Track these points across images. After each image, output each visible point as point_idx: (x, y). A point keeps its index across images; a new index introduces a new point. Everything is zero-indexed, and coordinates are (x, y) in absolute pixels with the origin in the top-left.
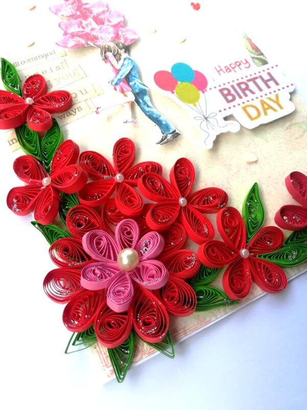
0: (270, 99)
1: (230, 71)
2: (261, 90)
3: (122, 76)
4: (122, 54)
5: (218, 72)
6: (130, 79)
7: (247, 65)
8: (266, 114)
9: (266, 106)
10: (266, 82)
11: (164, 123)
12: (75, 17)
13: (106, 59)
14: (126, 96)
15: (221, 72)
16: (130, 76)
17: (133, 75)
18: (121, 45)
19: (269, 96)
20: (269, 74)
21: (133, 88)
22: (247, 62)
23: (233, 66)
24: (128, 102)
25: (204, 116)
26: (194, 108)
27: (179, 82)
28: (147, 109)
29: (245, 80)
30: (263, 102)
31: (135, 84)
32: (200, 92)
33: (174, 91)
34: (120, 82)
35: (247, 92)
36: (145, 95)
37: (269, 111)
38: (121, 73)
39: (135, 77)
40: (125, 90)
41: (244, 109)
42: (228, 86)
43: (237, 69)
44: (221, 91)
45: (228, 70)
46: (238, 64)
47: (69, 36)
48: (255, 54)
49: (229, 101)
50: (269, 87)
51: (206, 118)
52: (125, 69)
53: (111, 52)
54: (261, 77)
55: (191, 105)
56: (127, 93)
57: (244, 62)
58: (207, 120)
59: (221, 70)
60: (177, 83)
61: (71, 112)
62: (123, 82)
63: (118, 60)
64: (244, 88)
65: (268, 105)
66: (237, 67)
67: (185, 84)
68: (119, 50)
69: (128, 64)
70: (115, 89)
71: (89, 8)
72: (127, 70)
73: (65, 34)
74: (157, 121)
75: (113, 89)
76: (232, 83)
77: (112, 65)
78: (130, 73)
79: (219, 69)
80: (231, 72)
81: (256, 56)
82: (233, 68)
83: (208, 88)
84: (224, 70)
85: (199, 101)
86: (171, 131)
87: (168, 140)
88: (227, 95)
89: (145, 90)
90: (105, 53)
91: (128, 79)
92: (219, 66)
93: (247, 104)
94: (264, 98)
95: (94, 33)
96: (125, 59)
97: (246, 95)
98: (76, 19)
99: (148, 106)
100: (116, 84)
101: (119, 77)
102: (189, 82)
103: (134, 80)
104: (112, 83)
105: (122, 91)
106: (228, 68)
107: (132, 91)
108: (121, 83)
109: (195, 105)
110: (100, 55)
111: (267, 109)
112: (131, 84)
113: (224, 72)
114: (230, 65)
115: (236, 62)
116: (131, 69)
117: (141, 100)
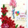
42: (21, 15)
60: (17, 13)
109: (17, 16)
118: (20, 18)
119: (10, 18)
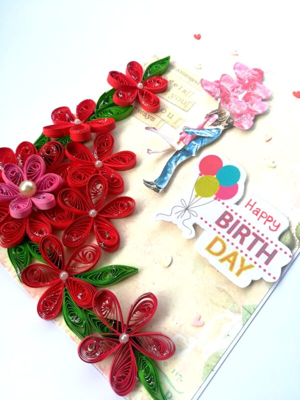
0: (243, 261)
1: (257, 215)
2: (250, 248)
3: (197, 133)
4: (221, 125)
5: (248, 204)
6: (198, 140)
7: (274, 228)
8: (222, 260)
9: (231, 259)
10: (262, 251)
11: (165, 178)
12: (242, 82)
13: (209, 116)
14: (178, 143)
15: (249, 207)
16: (201, 138)
17: (203, 140)
18: (231, 121)
19: (247, 259)
20: (275, 252)
21: (189, 145)
22: (278, 227)
23: (264, 215)
24: (173, 147)
25: (188, 207)
26: (194, 196)
27: (215, 176)
28: (173, 162)
29: (252, 231)
30: (235, 255)
31: (194, 145)
32: (214, 196)
33: (203, 175)
34: (191, 134)
35: (239, 237)
36: (186, 156)
37: (227, 264)
38: (201, 131)
39: (202, 143)
40: (184, 140)
41: (216, 239)
42: (236, 218)
43: (263, 220)
44: (226, 213)
45: (256, 213)
46: (270, 219)
47: (218, 84)
48: (296, 234)
49: (218, 223)
50: (258, 255)
51: (187, 209)
52: (206, 133)
53: (219, 117)
54: (266, 245)
55: (195, 193)
56: (182, 142)
57: (276, 224)
58: (186, 210)
59: (252, 206)
60: (213, 175)
61: (147, 116)
62: (192, 136)
63: (213, 125)
64: (242, 232)
65: (234, 260)
66: (265, 219)
67: (217, 181)
68: (225, 122)
69: (214, 133)
70: (181, 134)
71: (258, 87)
72: (206, 134)
73: (217, 82)
74: (165, 172)
75: (180, 132)
76: (242, 220)
77: (205, 123)
78: (204, 137)
79: (252, 203)
80: (255, 215)
81: (295, 235)
82: (261, 216)
83: (222, 201)
84: (254, 209)
85: (203, 198)
86: (160, 186)
87: (150, 186)
88: (225, 220)
89: (192, 154)
90: (216, 113)
91: (196, 138)
92: (255, 203)
93: (225, 240)
94: (240, 255)
95: (232, 99)
96: (217, 129)
97: (234, 237)
98: (239, 83)
99: (176, 162)
100: (187, 132)
101: (195, 131)
102: (220, 184)
103: (198, 143)
104: (186, 129)
105: (181, 139)
106: (258, 212)
107: (185, 146)
108: (190, 136)
109: (196, 196)
110: (211, 111)
111: (229, 261)
112: (193, 142)
113: (250, 210)
114: (263, 212)
115: (270, 216)
116: (209, 137)
117: (179, 155)
118: (208, 235)
119: (129, 160)
